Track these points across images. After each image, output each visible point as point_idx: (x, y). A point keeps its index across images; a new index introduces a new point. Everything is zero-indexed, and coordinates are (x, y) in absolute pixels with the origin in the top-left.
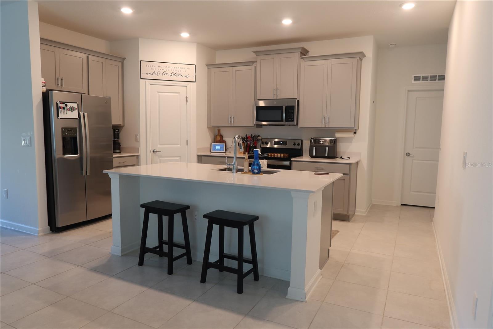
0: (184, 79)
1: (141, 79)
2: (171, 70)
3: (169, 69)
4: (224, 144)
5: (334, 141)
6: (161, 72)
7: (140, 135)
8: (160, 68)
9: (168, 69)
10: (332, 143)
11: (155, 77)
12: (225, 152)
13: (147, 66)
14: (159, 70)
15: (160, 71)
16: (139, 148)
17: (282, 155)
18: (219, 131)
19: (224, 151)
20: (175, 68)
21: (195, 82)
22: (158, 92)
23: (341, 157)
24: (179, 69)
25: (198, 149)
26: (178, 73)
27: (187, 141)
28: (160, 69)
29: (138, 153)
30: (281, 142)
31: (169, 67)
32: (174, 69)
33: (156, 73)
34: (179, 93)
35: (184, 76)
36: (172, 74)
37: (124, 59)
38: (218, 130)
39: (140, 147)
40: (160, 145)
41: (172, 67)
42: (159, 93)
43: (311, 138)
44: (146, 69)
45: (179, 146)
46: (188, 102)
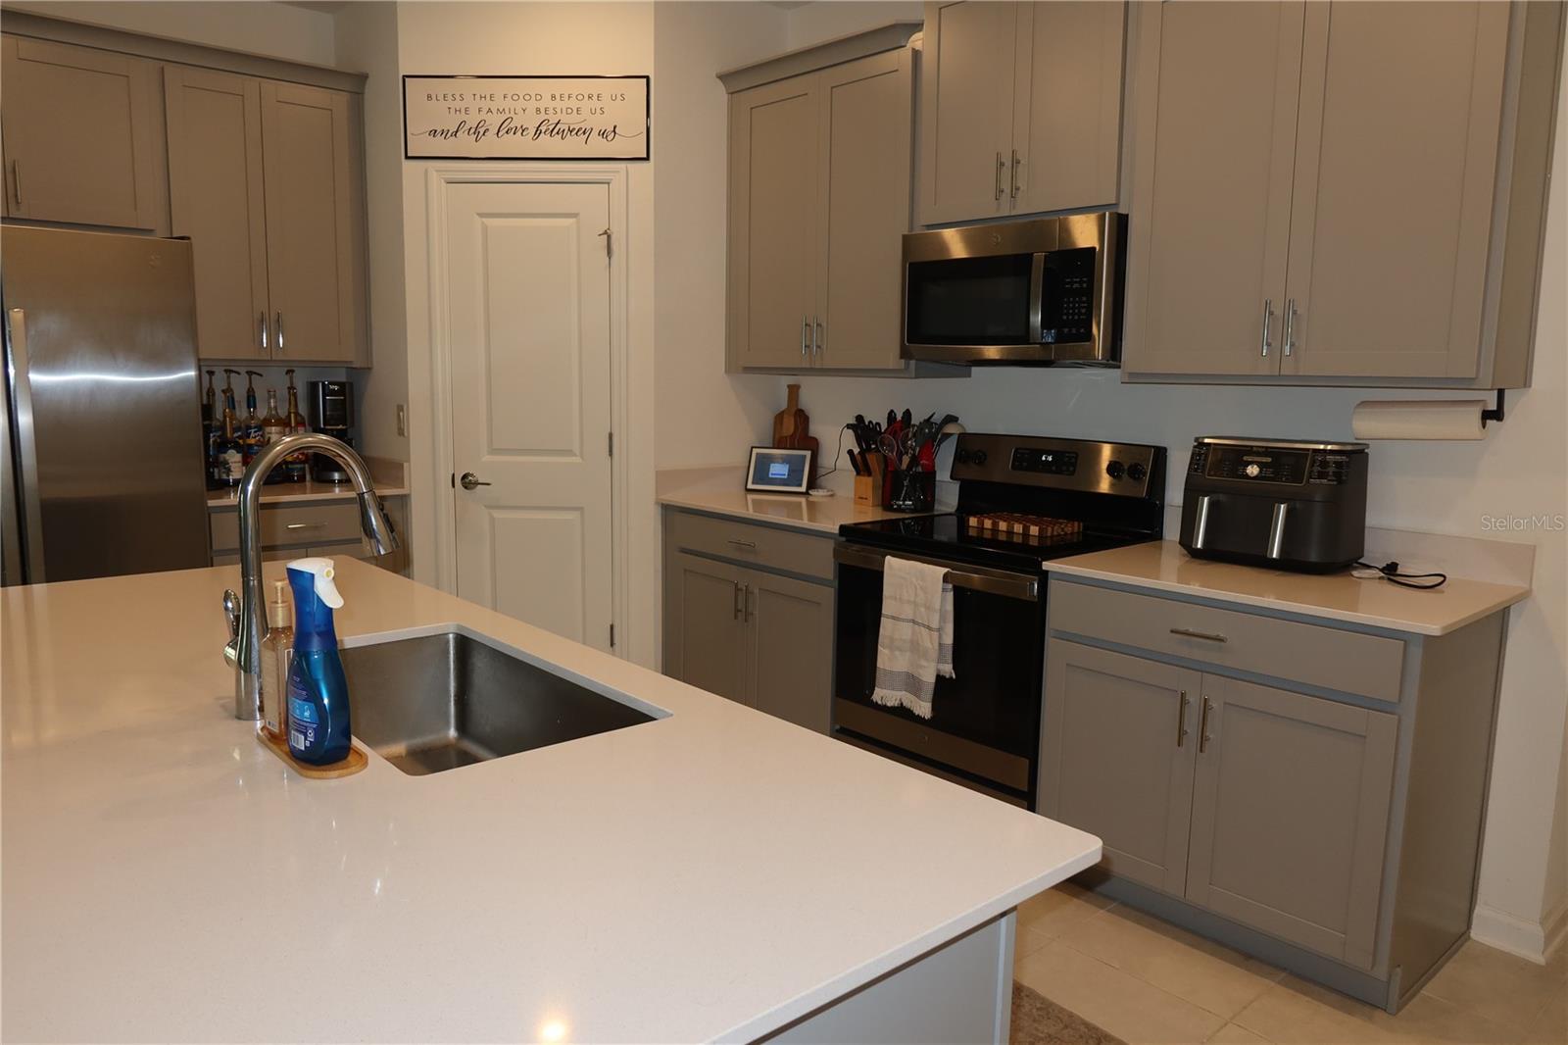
0: (597, 147)
1: (407, 157)
2: (538, 110)
3: (530, 104)
4: (808, 454)
5: (1339, 464)
6: (494, 121)
7: (408, 407)
8: (485, 104)
9: (524, 104)
10: (1321, 475)
11: (464, 145)
12: (807, 493)
13: (429, 97)
14: (483, 115)
15: (489, 117)
16: (405, 465)
17: (1034, 530)
18: (794, 390)
19: (803, 489)
20: (553, 97)
21: (647, 159)
22: (481, 215)
23: (1391, 571)
24: (574, 104)
25: (663, 478)
26: (568, 120)
27: (611, 436)
28: (490, 110)
29: (403, 487)
30: (1048, 453)
31: (527, 97)
32: (551, 105)
33: (467, 127)
34: (575, 215)
35: (595, 133)
36: (543, 128)
37: (363, 78)
38: (789, 386)
39: (408, 461)
40: (494, 451)
41: (539, 97)
42: (490, 222)
43: (1197, 439)
44: (426, 112)
45: (577, 460)
46: (614, 258)
